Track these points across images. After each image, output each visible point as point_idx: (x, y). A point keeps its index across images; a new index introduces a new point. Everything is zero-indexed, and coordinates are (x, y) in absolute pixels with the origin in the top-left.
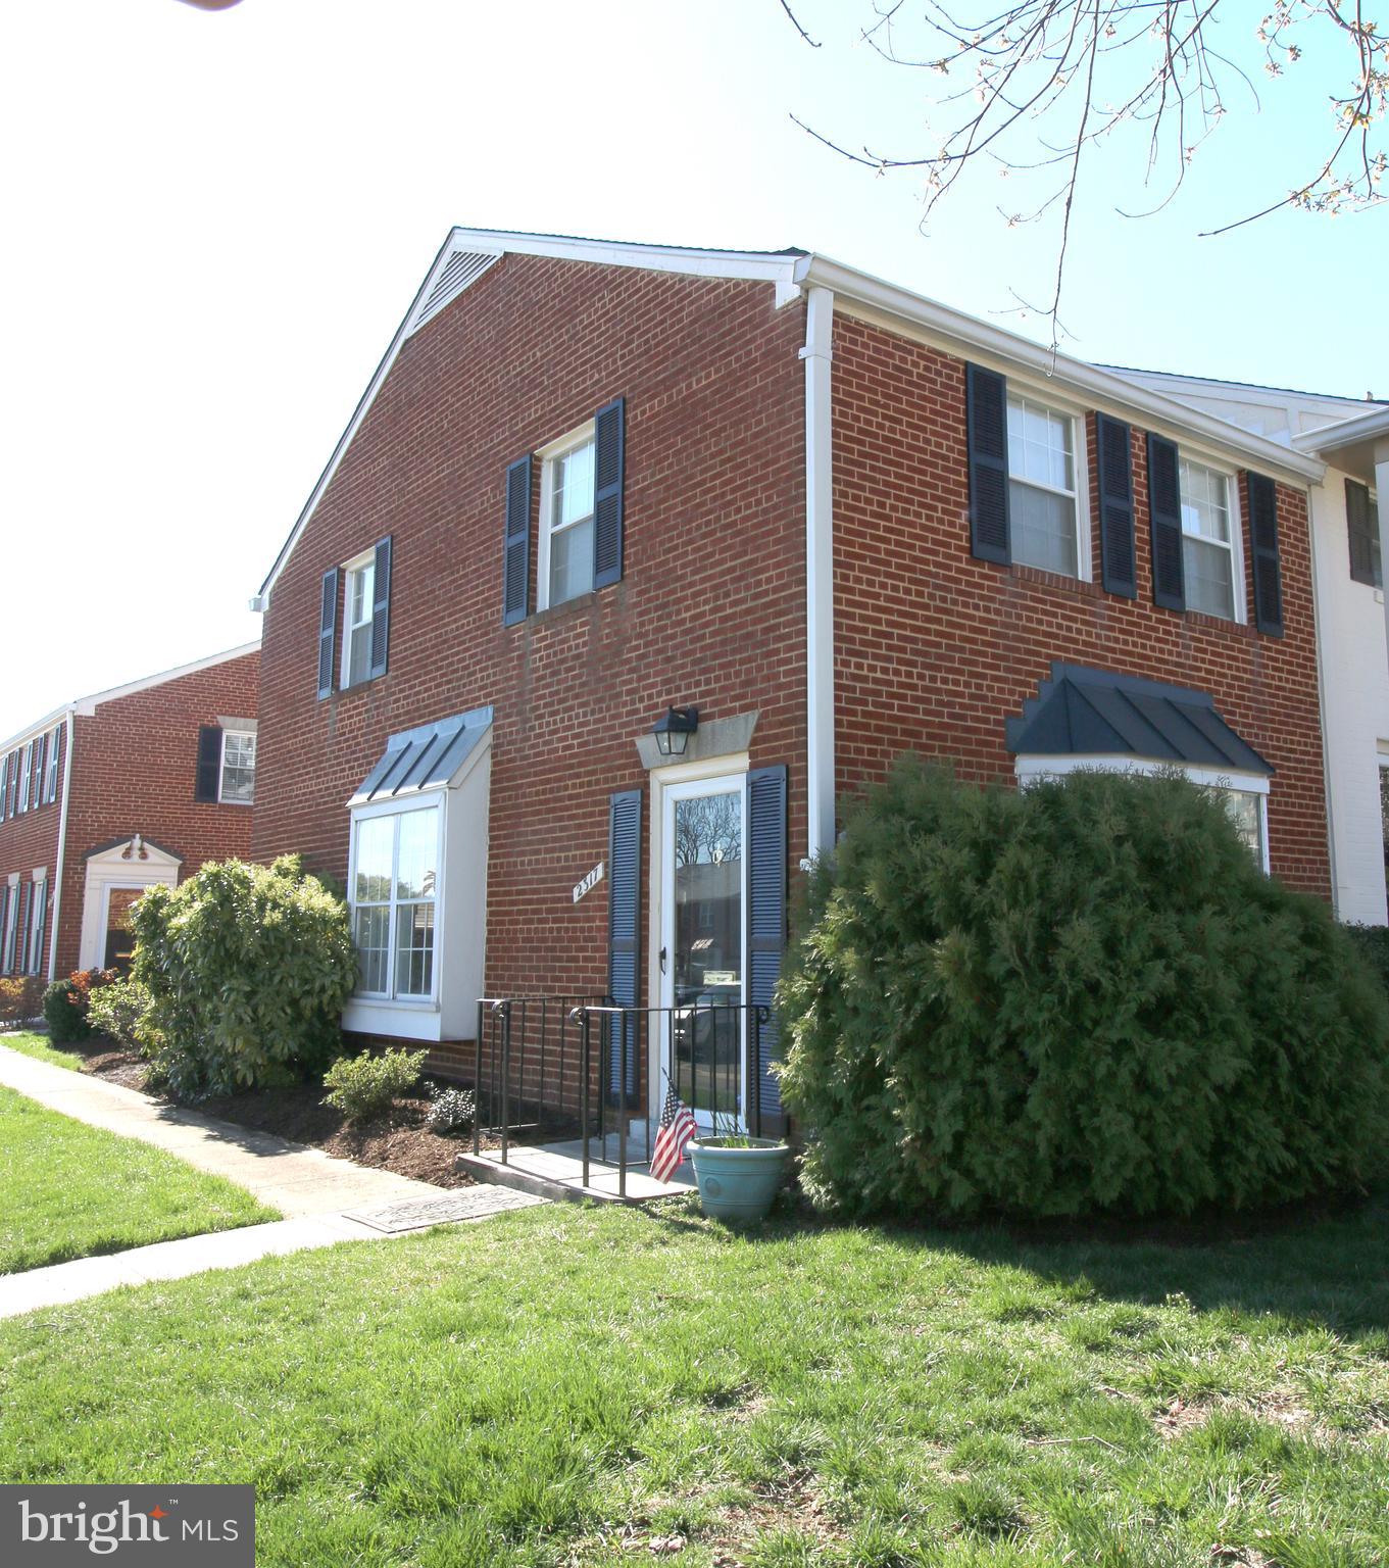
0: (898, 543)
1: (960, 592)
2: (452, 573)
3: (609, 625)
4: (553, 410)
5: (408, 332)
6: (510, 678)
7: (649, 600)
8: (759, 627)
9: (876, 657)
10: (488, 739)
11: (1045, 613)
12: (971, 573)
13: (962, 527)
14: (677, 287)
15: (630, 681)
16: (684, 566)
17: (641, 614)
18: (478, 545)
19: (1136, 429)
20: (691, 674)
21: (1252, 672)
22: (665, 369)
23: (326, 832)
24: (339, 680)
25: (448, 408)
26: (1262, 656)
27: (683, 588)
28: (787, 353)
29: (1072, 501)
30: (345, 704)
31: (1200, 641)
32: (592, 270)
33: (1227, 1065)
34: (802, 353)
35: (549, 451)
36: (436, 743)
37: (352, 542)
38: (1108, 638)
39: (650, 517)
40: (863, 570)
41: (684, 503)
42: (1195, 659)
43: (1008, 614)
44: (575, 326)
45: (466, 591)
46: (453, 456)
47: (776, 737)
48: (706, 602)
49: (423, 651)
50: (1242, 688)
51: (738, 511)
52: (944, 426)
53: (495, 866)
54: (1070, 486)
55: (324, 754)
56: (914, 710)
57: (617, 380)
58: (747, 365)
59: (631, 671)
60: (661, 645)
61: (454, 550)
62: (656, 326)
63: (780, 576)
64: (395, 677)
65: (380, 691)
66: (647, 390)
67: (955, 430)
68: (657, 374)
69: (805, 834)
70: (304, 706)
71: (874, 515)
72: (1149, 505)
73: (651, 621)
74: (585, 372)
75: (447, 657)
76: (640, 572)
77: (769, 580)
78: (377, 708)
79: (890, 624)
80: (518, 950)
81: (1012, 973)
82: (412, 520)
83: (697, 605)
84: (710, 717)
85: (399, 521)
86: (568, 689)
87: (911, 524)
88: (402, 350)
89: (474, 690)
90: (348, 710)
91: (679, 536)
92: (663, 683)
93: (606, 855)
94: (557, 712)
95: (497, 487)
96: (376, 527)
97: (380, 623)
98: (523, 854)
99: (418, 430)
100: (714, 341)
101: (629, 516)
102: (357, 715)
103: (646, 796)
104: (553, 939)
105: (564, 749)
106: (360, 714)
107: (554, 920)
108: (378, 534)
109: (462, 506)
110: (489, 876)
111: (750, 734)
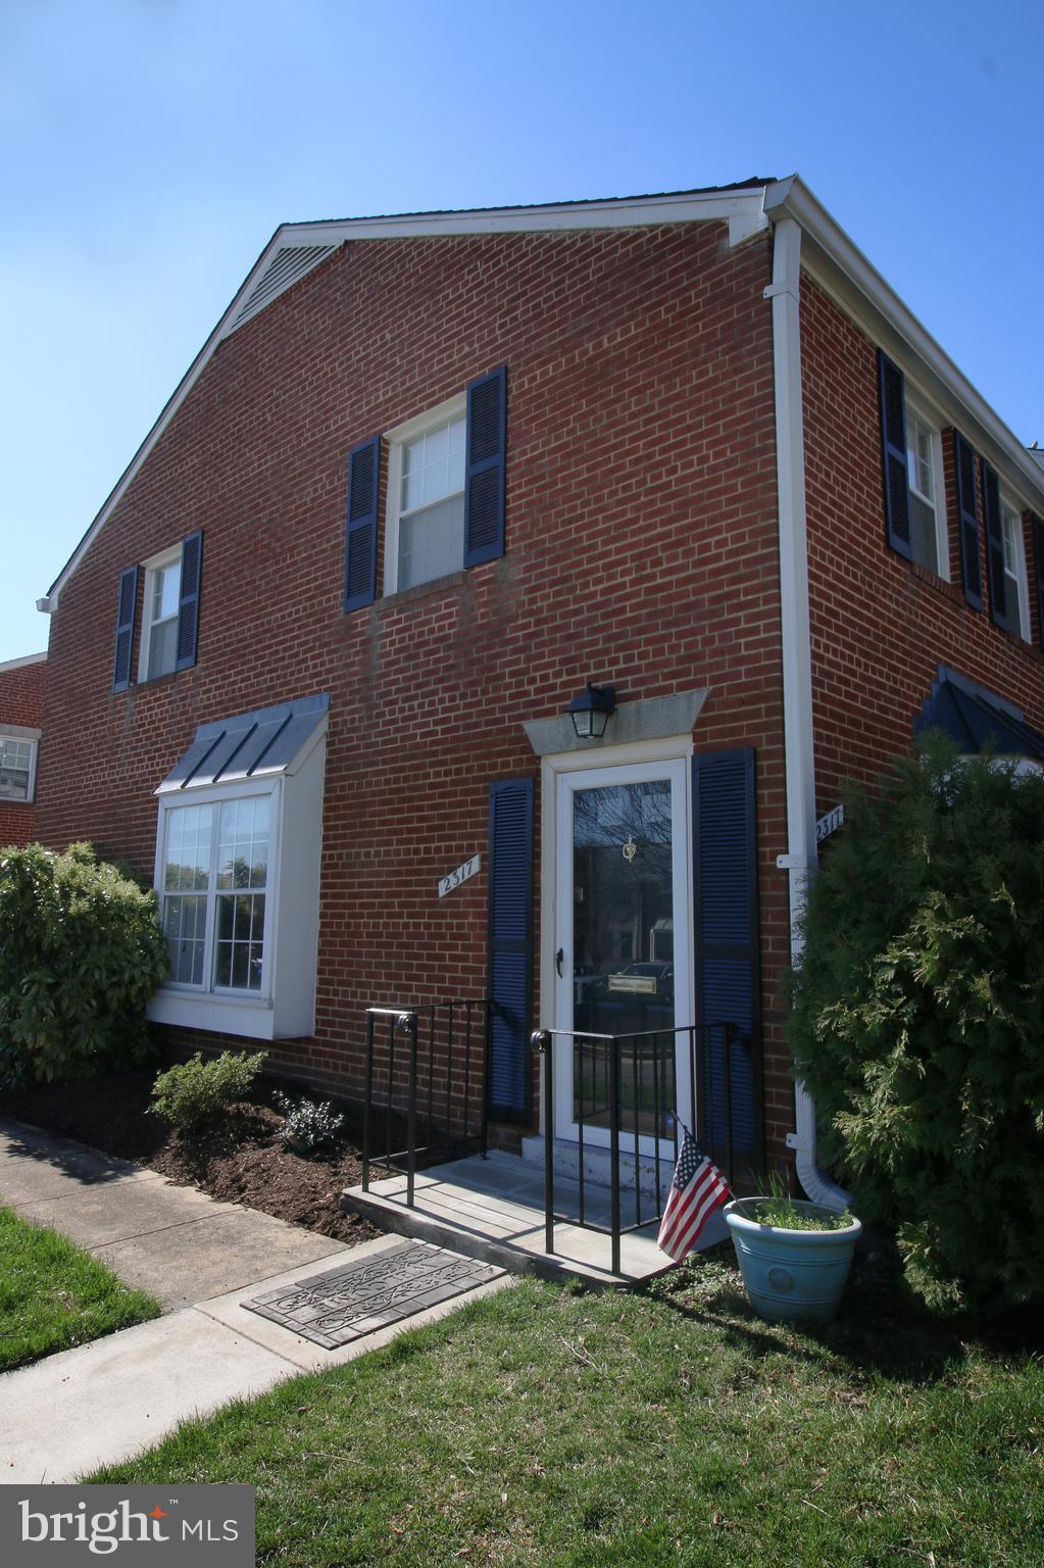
1: (881, 581)
2: (277, 563)
3: (485, 604)
4: (408, 389)
5: (224, 333)
6: (353, 664)
7: (543, 575)
8: (706, 596)
9: (828, 636)
10: (323, 727)
11: (932, 615)
12: (887, 564)
13: (880, 514)
14: (579, 244)
15: (517, 662)
16: (591, 536)
17: (531, 590)
18: (310, 532)
20: (606, 651)
22: (563, 332)
23: (121, 820)
24: (136, 674)
25: (271, 402)
27: (591, 560)
28: (748, 294)
29: (936, 514)
30: (145, 697)
32: (459, 244)
34: (768, 291)
35: (397, 436)
36: (256, 732)
37: (155, 540)
38: (968, 648)
39: (541, 489)
41: (589, 470)
43: (909, 612)
44: (437, 302)
45: (295, 579)
46: (278, 448)
47: (736, 717)
48: (624, 573)
49: (240, 641)
51: (674, 470)
53: (331, 857)
54: (931, 497)
55: (120, 746)
57: (494, 350)
58: (685, 314)
59: (515, 651)
60: (559, 622)
61: (279, 540)
62: (550, 289)
63: (738, 538)
64: (204, 669)
65: (188, 682)
66: (538, 356)
67: (873, 416)
68: (551, 339)
70: (95, 700)
72: (985, 526)
73: (545, 597)
74: (452, 346)
75: (270, 646)
76: (528, 547)
77: (722, 543)
78: (182, 699)
80: (360, 945)
82: (227, 514)
83: (611, 577)
84: (634, 697)
85: (212, 515)
86: (428, 673)
87: (849, 500)
88: (216, 352)
89: (304, 678)
90: (149, 702)
91: (585, 505)
92: (563, 662)
93: (482, 847)
94: (415, 697)
95: (335, 473)
96: (184, 523)
97: (188, 615)
98: (369, 844)
99: (235, 426)
100: (633, 294)
101: (513, 489)
102: (159, 707)
103: (537, 784)
104: (410, 935)
105: (423, 735)
106: (163, 705)
107: (410, 915)
108: (186, 530)
109: (291, 495)
110: (325, 867)
111: (694, 715)
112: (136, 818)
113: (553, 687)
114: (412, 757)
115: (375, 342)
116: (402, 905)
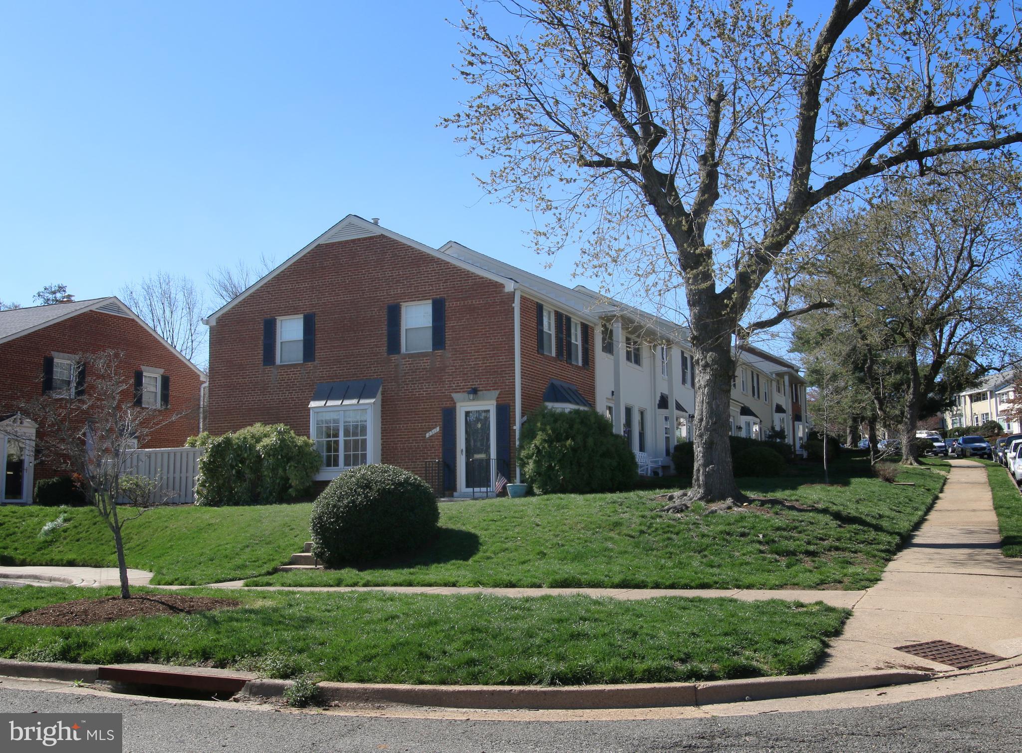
0: (527, 350)
1: (536, 361)
3: (439, 361)
4: (409, 293)
5: (320, 242)
6: (392, 371)
7: (457, 357)
10: (380, 390)
11: (549, 365)
12: (540, 357)
13: (536, 344)
15: (449, 378)
16: (470, 350)
17: (453, 360)
19: (564, 314)
20: (475, 379)
21: (582, 379)
22: (462, 294)
25: (348, 276)
26: (584, 374)
27: (471, 355)
28: (508, 304)
29: (551, 334)
31: (574, 371)
34: (513, 305)
35: (404, 305)
36: (350, 388)
37: (284, 310)
38: (559, 371)
39: (455, 334)
40: (523, 357)
42: (573, 375)
43: (543, 366)
44: (419, 269)
45: (363, 340)
46: (352, 294)
47: (505, 397)
48: (479, 361)
49: (337, 356)
51: (492, 339)
52: (534, 319)
53: (385, 427)
55: (269, 386)
56: (532, 392)
57: (441, 291)
58: (493, 302)
59: (449, 375)
60: (461, 369)
61: (356, 325)
62: (457, 281)
63: (506, 358)
64: (319, 363)
65: (310, 367)
66: (454, 298)
67: (537, 320)
68: (458, 295)
69: (515, 421)
70: (250, 367)
72: (566, 335)
73: (457, 363)
74: (426, 285)
75: (354, 361)
76: (452, 348)
77: (503, 359)
78: (307, 373)
79: (529, 371)
80: (398, 452)
81: (580, 447)
82: (327, 310)
83: (476, 361)
84: (482, 390)
85: (318, 309)
86: (420, 377)
87: (529, 345)
88: (317, 247)
89: (371, 373)
90: (286, 372)
91: (468, 341)
92: (463, 380)
93: (439, 424)
94: (416, 384)
95: (381, 309)
96: (302, 308)
97: (309, 343)
98: (400, 424)
99: (328, 279)
100: (482, 293)
101: (447, 332)
102: (293, 374)
103: (455, 409)
104: (416, 448)
105: (418, 394)
106: (296, 374)
107: (417, 443)
108: (304, 310)
109: (361, 311)
110: (382, 430)
111: (497, 395)
113: (460, 386)
114: (415, 400)
116: (414, 440)
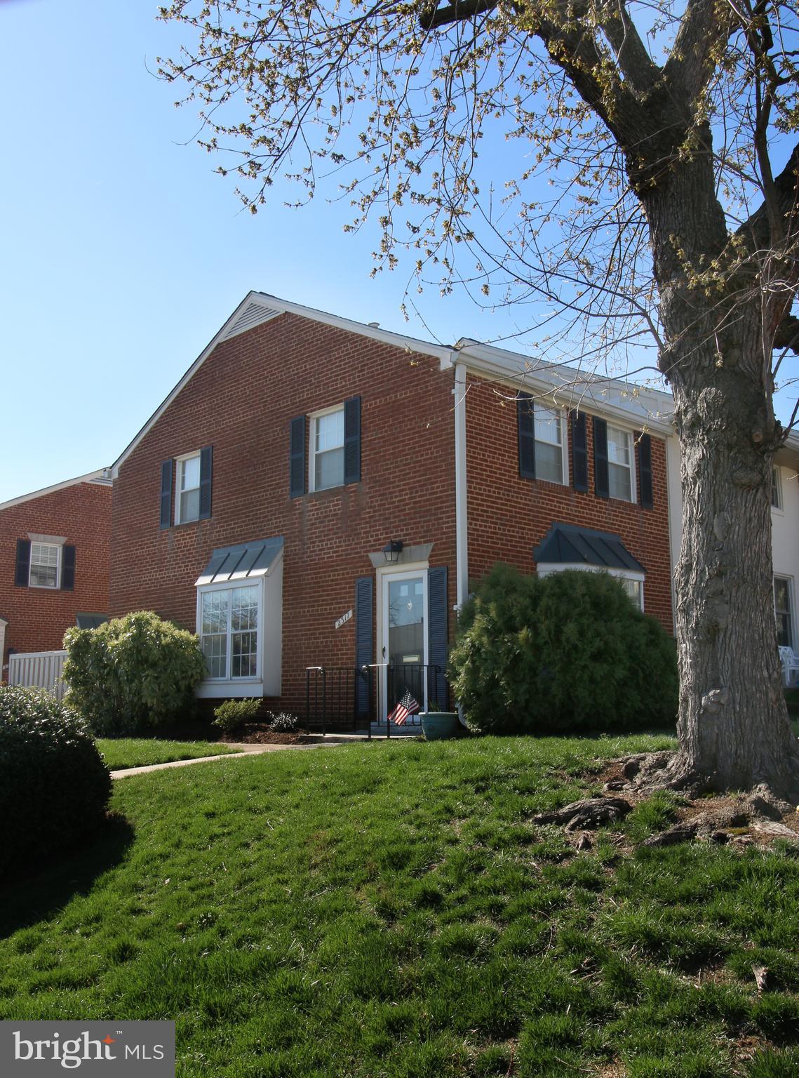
0: (491, 472)
1: (515, 492)
2: (255, 469)
3: (353, 501)
4: (319, 395)
5: (221, 339)
6: (295, 523)
7: (376, 491)
8: (433, 507)
9: (482, 521)
10: (281, 553)
11: (549, 500)
12: (519, 484)
13: (516, 463)
14: (389, 350)
15: (366, 528)
16: (394, 478)
17: (371, 497)
18: (272, 456)
19: (589, 415)
20: (399, 526)
21: (639, 526)
22: (382, 387)
23: (169, 599)
24: (173, 520)
25: (249, 384)
26: (643, 518)
27: (394, 487)
28: (446, 390)
29: (560, 448)
30: (180, 532)
31: (615, 511)
32: (339, 332)
33: (620, 673)
34: (453, 391)
35: (314, 416)
36: (246, 555)
37: (181, 446)
38: (576, 511)
39: (375, 454)
40: (477, 483)
41: (393, 449)
42: (613, 520)
43: (534, 502)
44: (330, 357)
45: (265, 479)
46: (253, 410)
47: (442, 555)
48: (406, 494)
49: (236, 507)
50: (634, 533)
51: (422, 455)
52: (508, 419)
53: (287, 614)
54: (559, 442)
55: (165, 559)
56: (497, 543)
57: (355, 387)
58: (425, 392)
59: (366, 523)
60: (382, 512)
61: (256, 457)
62: (377, 366)
63: (443, 486)
64: (216, 520)
65: (206, 526)
66: (373, 395)
67: (513, 421)
68: (379, 388)
69: (456, 595)
70: (148, 532)
71: (481, 460)
72: (594, 450)
73: (377, 501)
74: (337, 380)
75: (253, 511)
76: (370, 478)
77: (438, 487)
78: (203, 535)
79: (488, 506)
80: (301, 653)
81: (546, 643)
82: (226, 439)
83: (401, 496)
84: (408, 545)
85: (216, 438)
86: (329, 530)
87: (495, 463)
88: (216, 349)
89: (271, 528)
90: (183, 535)
91: (391, 464)
92: (384, 529)
93: (353, 607)
94: (323, 541)
95: (284, 428)
96: (201, 440)
97: (206, 491)
98: (305, 607)
99: (229, 392)
100: (408, 378)
101: (364, 452)
102: (190, 538)
103: (374, 579)
104: (323, 647)
105: (328, 558)
106: (192, 537)
107: (324, 638)
108: (202, 443)
109: (261, 435)
110: (284, 618)
111: (429, 553)
112: (178, 598)
113: (380, 539)
114: (323, 568)
115: (301, 368)
116: (320, 634)
